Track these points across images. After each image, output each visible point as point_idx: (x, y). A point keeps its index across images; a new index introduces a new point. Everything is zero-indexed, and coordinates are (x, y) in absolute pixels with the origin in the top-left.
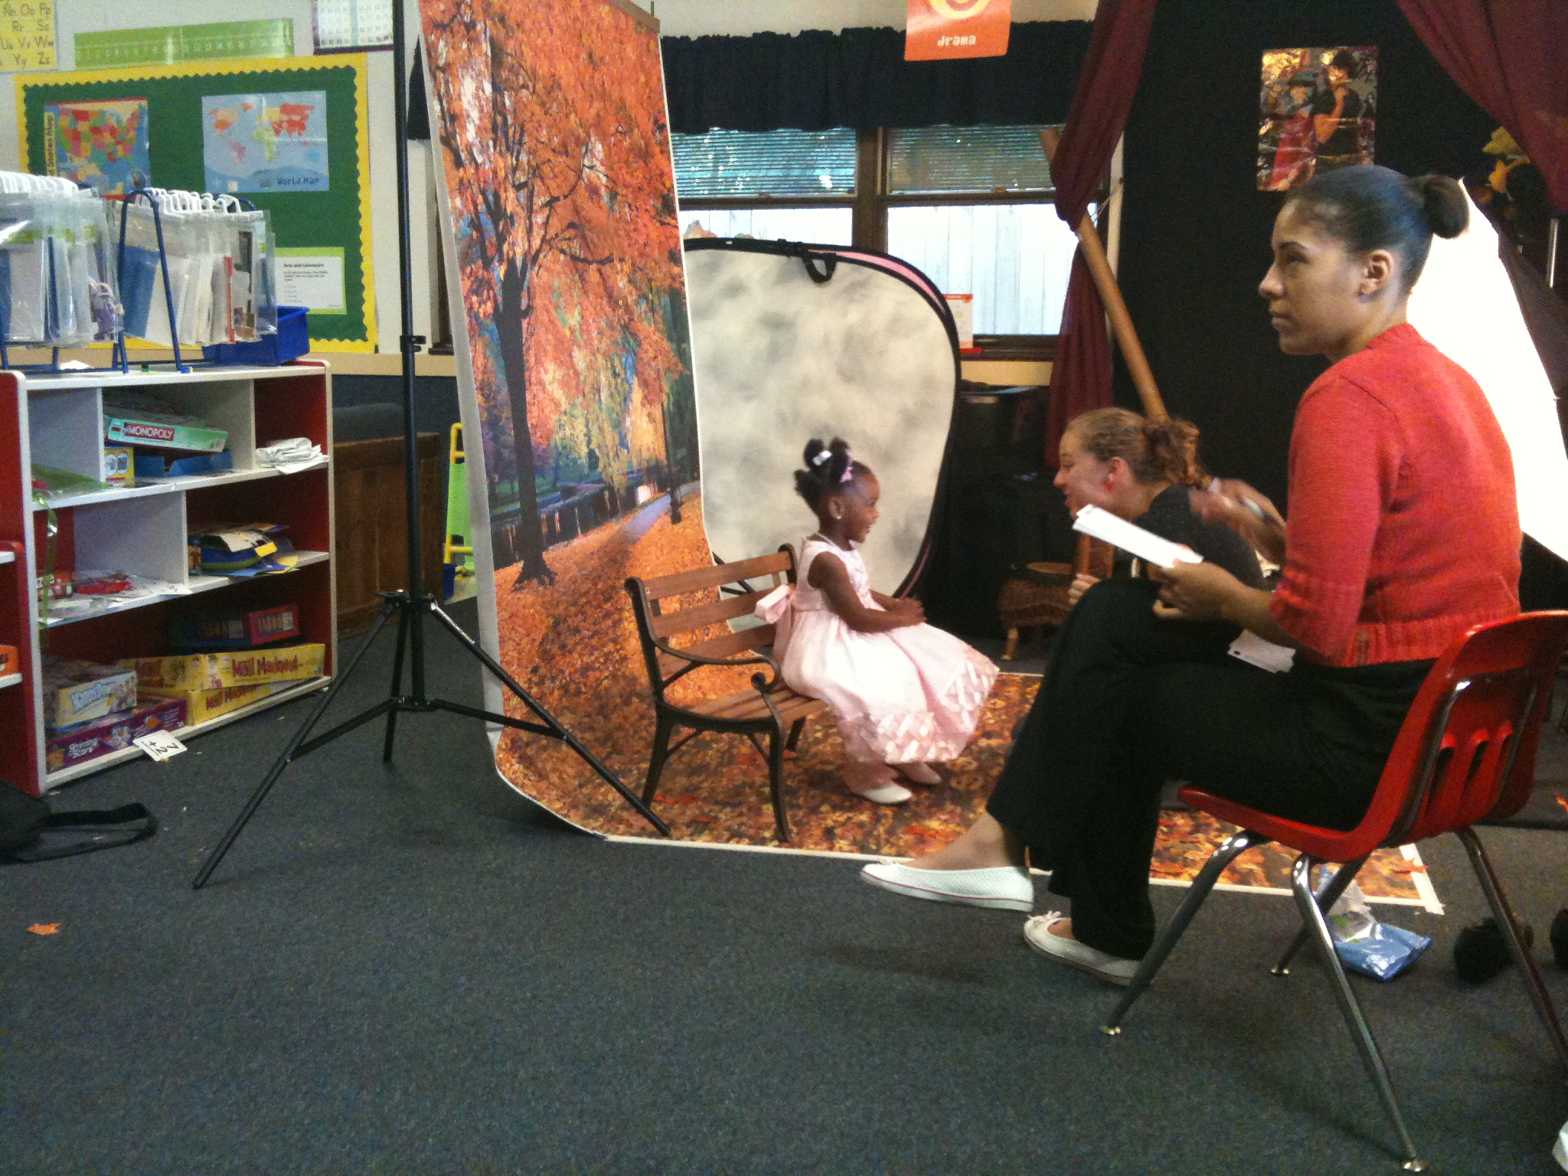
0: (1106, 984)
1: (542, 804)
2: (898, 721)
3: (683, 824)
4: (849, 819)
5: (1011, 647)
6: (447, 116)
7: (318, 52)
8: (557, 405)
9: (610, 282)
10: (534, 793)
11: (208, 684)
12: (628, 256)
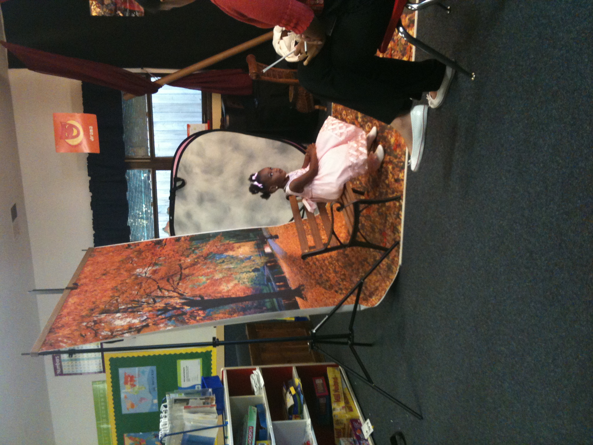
0: (455, 78)
1: (388, 289)
2: (352, 155)
3: (394, 236)
4: (391, 173)
5: (322, 108)
6: (129, 331)
7: (104, 371)
8: (236, 285)
9: (189, 265)
10: (383, 292)
11: (344, 411)
12: (178, 258)
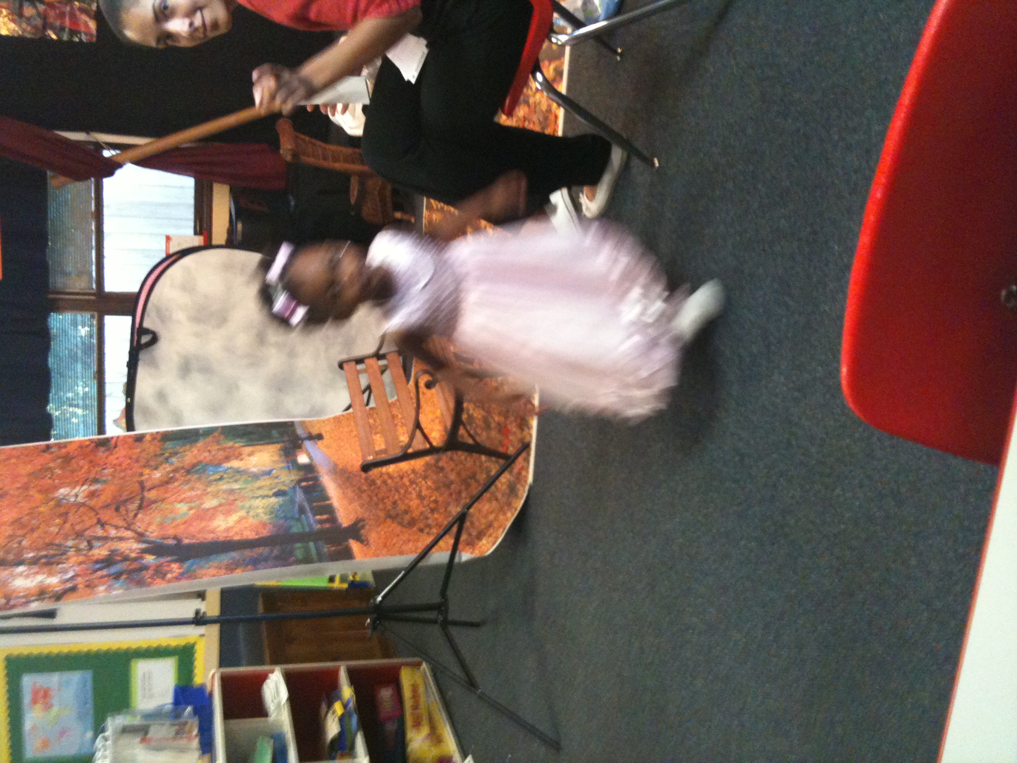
1: (509, 524)
3: (522, 433)
6: (41, 597)
8: (242, 518)
9: (156, 482)
10: (501, 530)
11: (426, 743)
12: (140, 470)
